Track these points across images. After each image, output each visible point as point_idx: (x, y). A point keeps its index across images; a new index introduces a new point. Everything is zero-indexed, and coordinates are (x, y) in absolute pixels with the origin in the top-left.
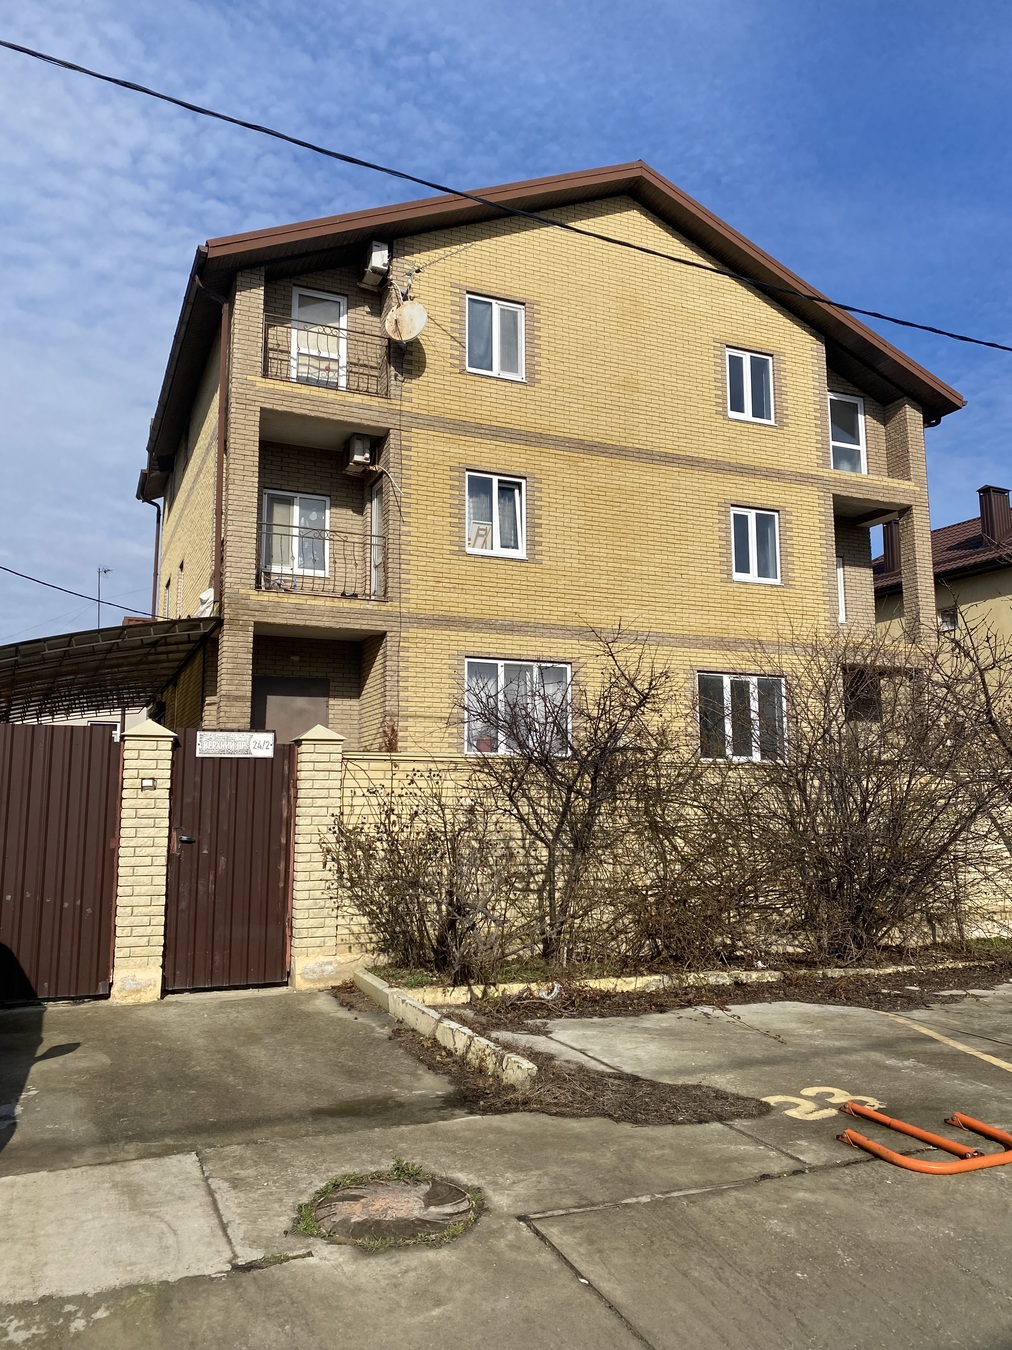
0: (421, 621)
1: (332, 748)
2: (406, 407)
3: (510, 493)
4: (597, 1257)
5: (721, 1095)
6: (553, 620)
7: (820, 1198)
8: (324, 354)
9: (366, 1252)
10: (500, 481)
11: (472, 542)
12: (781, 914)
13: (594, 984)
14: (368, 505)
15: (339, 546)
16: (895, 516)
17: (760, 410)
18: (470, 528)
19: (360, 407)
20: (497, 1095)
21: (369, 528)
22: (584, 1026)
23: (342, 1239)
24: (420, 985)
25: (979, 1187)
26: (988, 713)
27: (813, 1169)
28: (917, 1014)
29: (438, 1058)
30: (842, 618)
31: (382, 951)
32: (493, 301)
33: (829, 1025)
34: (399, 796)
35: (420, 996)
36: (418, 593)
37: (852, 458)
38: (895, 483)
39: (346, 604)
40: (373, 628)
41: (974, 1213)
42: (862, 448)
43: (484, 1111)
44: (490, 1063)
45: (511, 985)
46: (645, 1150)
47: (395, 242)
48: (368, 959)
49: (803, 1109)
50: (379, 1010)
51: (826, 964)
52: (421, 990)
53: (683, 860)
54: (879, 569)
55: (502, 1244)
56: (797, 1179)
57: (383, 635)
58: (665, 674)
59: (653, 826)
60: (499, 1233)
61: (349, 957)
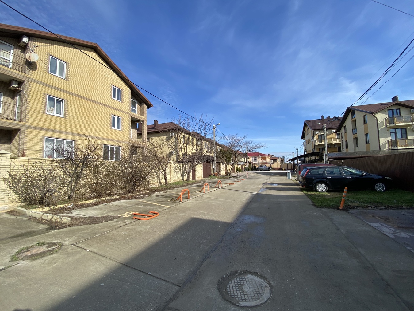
0: (31, 127)
1: (7, 156)
2: (30, 76)
3: (60, 102)
4: (90, 246)
5: (110, 216)
6: (70, 131)
7: (130, 227)
8: (5, 58)
9: (33, 260)
10: (57, 99)
11: (48, 111)
12: (119, 187)
13: (81, 203)
14: (16, 98)
15: (6, 107)
16: (141, 122)
17: (119, 98)
18: (48, 108)
19: (15, 73)
20: (61, 225)
21: (16, 103)
22: (79, 210)
23: (26, 259)
24: (36, 208)
25: (153, 220)
26: (155, 154)
27: (128, 224)
28: (142, 199)
29: (43, 222)
30: (131, 138)
31: (23, 202)
32: (58, 60)
33: (129, 203)
34: (30, 167)
35: (35, 210)
36: (31, 120)
37: (135, 111)
38: (142, 117)
39: (7, 121)
40: (16, 128)
41: (153, 224)
42: (136, 109)
43: (58, 229)
44: (58, 220)
45: (61, 205)
46: (97, 228)
47: (30, 37)
48: (18, 204)
49: (126, 216)
50: (24, 215)
51: (128, 194)
52: (36, 209)
53: (101, 178)
54: (138, 130)
55: (68, 250)
56: (126, 225)
57: (20, 130)
58: (100, 144)
59: (95, 173)
60: (68, 248)
61: (12, 204)
